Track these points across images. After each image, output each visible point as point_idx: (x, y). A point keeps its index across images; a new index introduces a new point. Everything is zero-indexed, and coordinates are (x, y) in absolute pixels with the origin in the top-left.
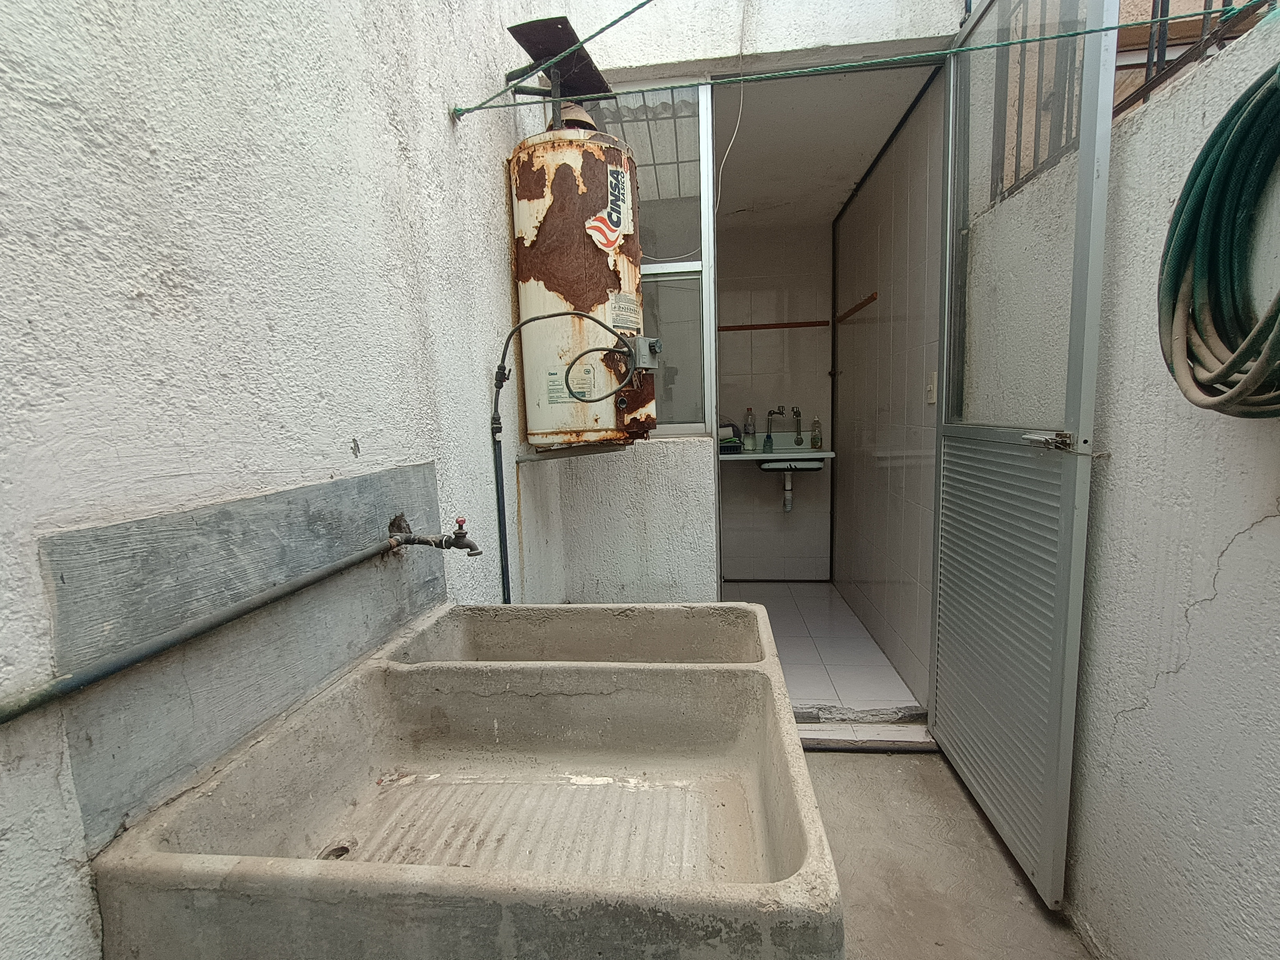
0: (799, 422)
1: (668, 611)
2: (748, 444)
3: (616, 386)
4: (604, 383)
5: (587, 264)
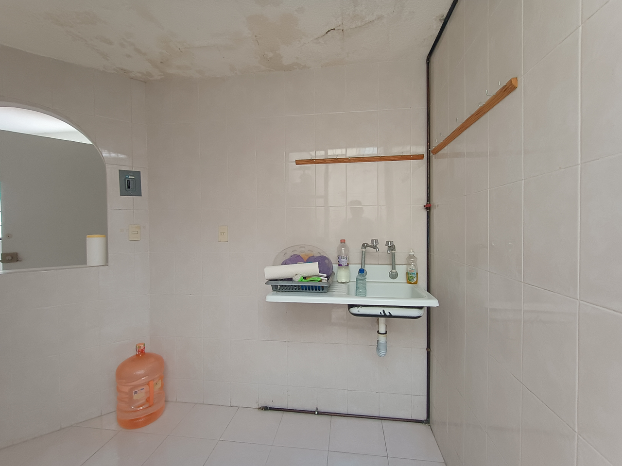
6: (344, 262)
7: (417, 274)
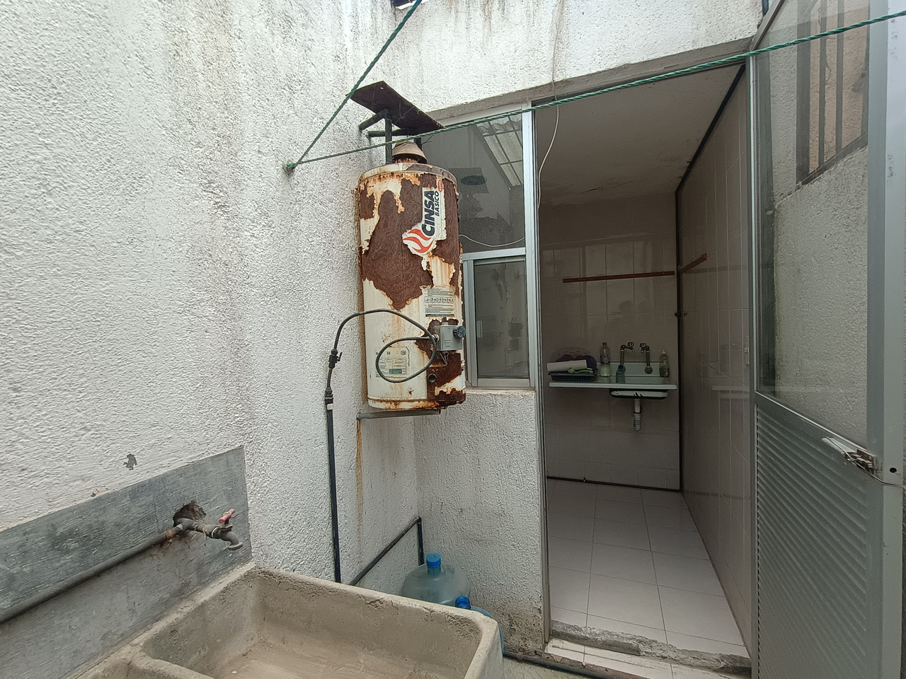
0: (648, 356)
1: (411, 610)
2: (604, 371)
3: (426, 361)
4: (417, 361)
5: (404, 267)
6: (605, 360)
7: (669, 369)
